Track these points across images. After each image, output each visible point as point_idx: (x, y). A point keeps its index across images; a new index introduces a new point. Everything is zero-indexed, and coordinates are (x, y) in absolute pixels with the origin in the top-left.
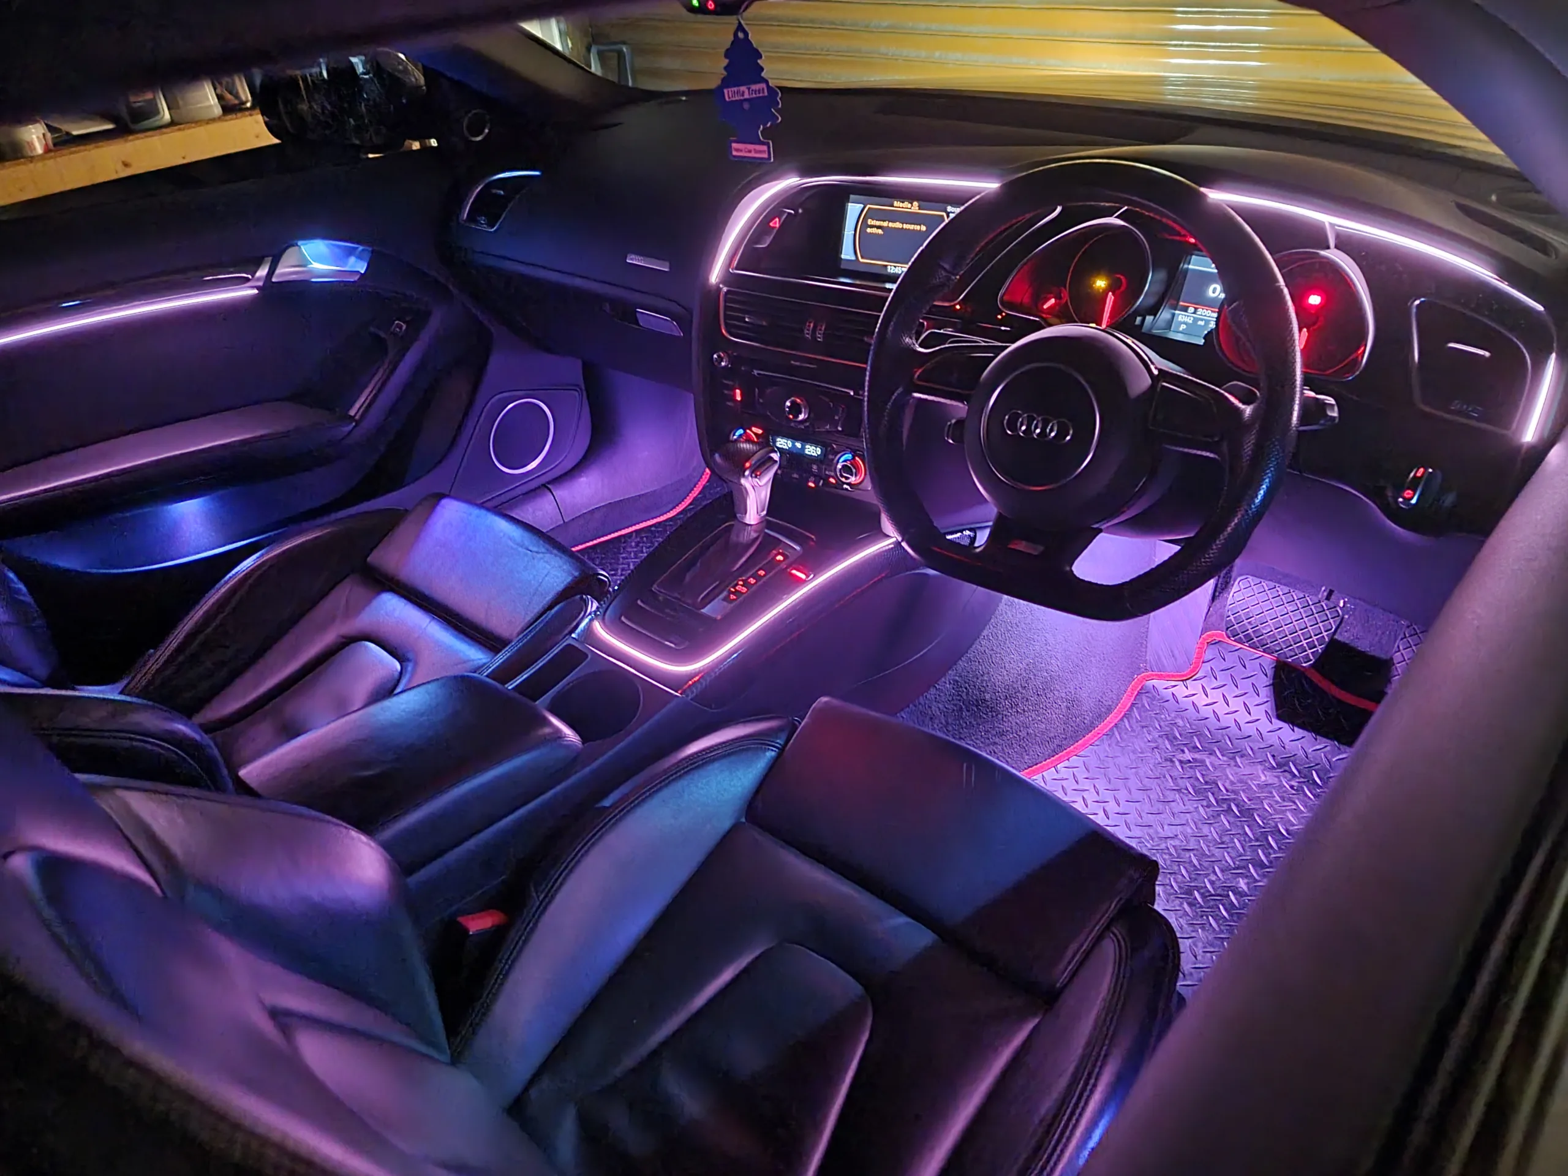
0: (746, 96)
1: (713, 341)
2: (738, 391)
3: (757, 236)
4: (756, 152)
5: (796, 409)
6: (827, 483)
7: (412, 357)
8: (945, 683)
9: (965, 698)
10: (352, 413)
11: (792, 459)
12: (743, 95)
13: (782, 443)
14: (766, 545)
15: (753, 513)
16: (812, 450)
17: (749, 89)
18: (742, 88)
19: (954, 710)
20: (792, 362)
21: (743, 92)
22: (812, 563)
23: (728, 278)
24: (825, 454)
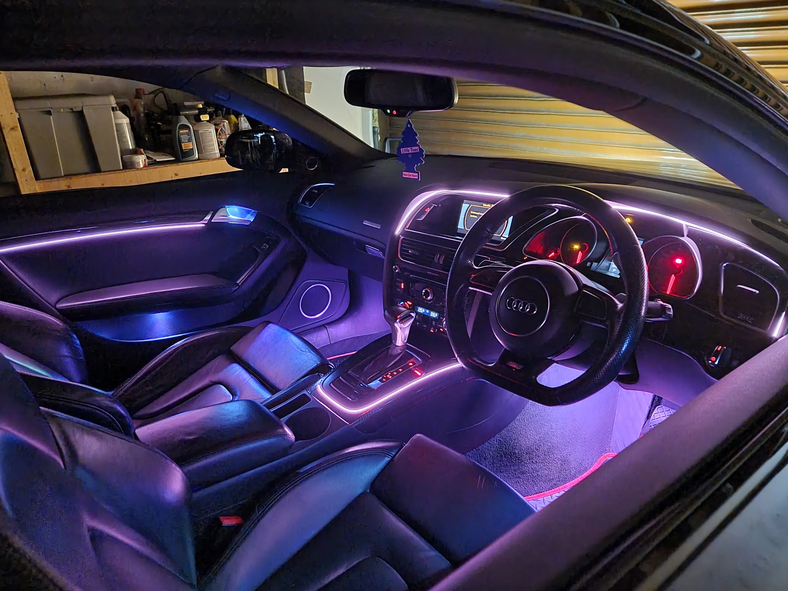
0: (410, 152)
1: (393, 260)
2: (403, 284)
3: (419, 215)
4: (413, 176)
5: (427, 294)
6: (439, 330)
7: (268, 261)
8: (494, 440)
9: (504, 450)
10: (238, 282)
11: (425, 318)
12: (409, 151)
13: (421, 310)
14: (405, 357)
15: (399, 342)
16: (434, 315)
17: (411, 149)
18: (408, 148)
19: (498, 456)
20: (428, 272)
21: (409, 150)
22: (425, 368)
23: (404, 233)
24: (439, 316)
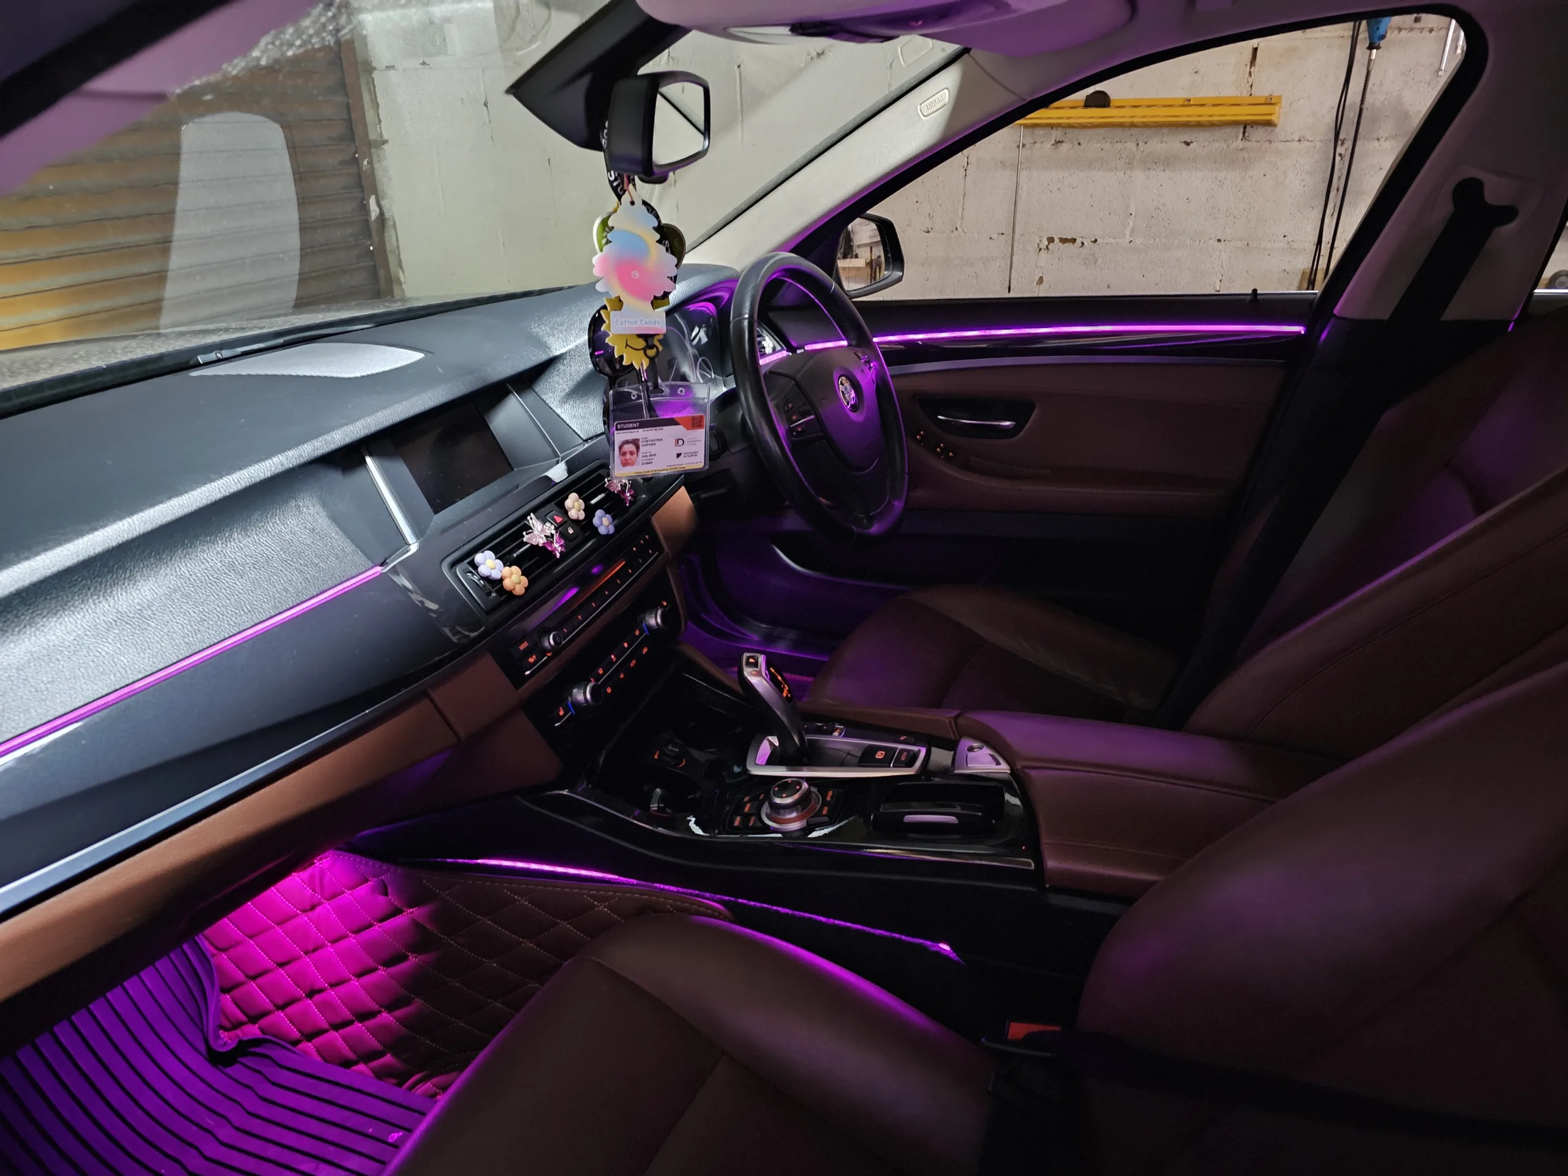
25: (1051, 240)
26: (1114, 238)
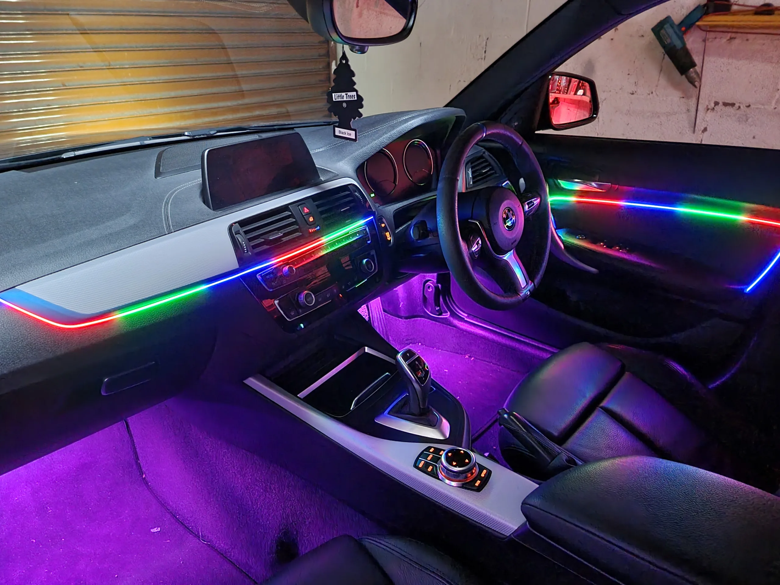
25: (716, 103)
26: (763, 105)
